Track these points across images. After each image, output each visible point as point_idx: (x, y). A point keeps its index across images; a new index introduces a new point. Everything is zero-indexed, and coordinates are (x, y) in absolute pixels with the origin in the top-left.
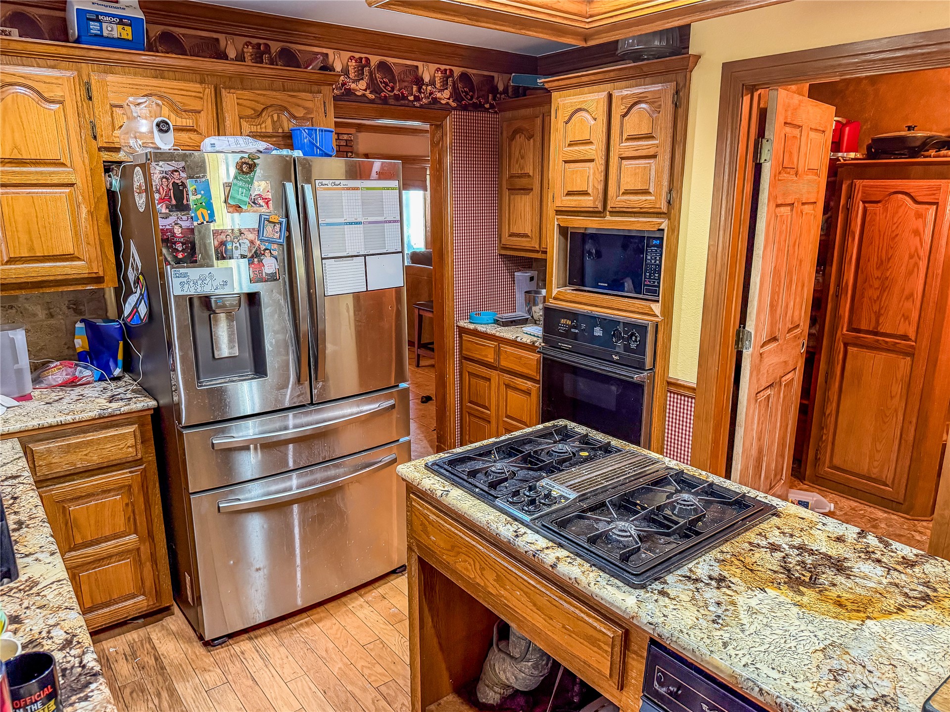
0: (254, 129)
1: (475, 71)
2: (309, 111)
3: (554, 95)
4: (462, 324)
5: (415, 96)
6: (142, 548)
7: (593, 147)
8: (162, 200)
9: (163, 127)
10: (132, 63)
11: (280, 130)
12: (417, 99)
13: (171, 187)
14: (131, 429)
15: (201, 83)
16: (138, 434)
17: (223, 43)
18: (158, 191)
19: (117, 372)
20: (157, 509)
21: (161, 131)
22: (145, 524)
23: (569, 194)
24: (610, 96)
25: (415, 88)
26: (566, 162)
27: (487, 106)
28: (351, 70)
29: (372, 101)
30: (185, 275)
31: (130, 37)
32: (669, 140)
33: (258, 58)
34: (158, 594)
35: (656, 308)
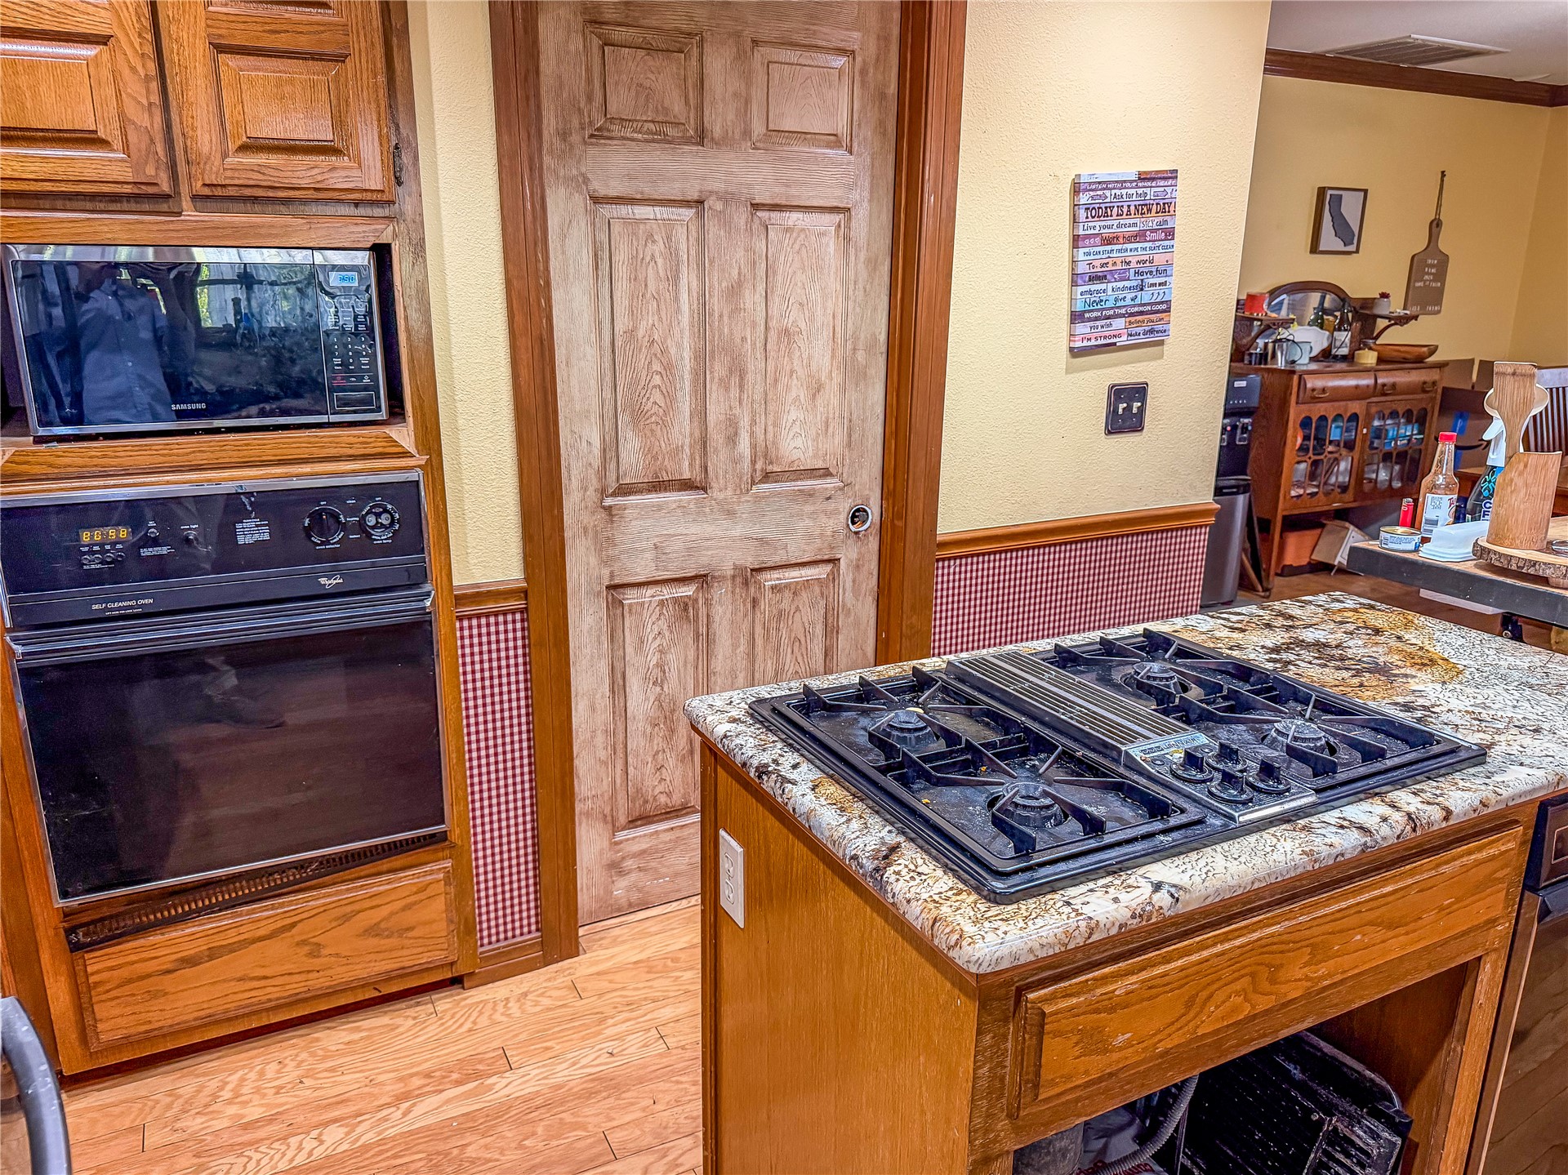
35: (404, 435)
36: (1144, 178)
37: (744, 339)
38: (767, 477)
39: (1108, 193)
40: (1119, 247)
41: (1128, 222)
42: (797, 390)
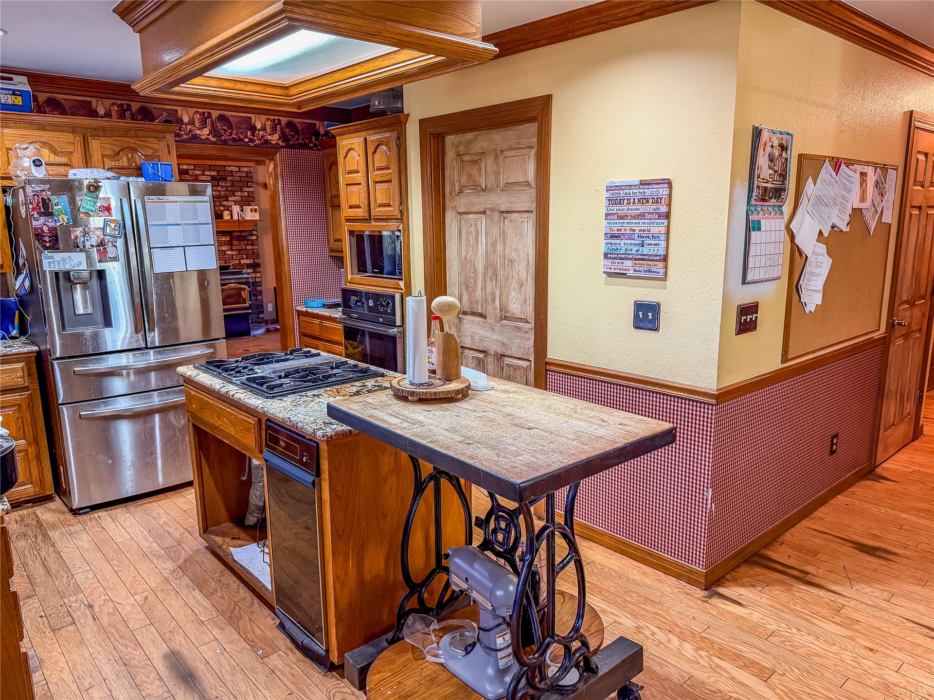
0: (113, 163)
1: (299, 120)
2: (156, 151)
3: (338, 138)
4: (299, 308)
5: (249, 139)
6: (29, 449)
7: (360, 175)
8: (33, 209)
9: (37, 163)
10: (21, 121)
11: (134, 165)
12: (251, 140)
13: (40, 201)
14: (20, 365)
15: (73, 133)
16: (25, 368)
17: (94, 105)
18: (32, 203)
19: (14, 333)
20: (41, 424)
21: (36, 165)
22: (31, 433)
23: (351, 207)
24: (366, 139)
25: (249, 133)
26: (347, 185)
27: (311, 145)
28: (196, 121)
29: (214, 143)
30: (52, 258)
31: (21, 103)
32: (397, 170)
33: (122, 115)
34: (42, 483)
35: (402, 284)
36: (643, 183)
37: (497, 262)
38: (506, 318)
39: (621, 192)
40: (628, 221)
41: (633, 207)
42: (515, 285)
